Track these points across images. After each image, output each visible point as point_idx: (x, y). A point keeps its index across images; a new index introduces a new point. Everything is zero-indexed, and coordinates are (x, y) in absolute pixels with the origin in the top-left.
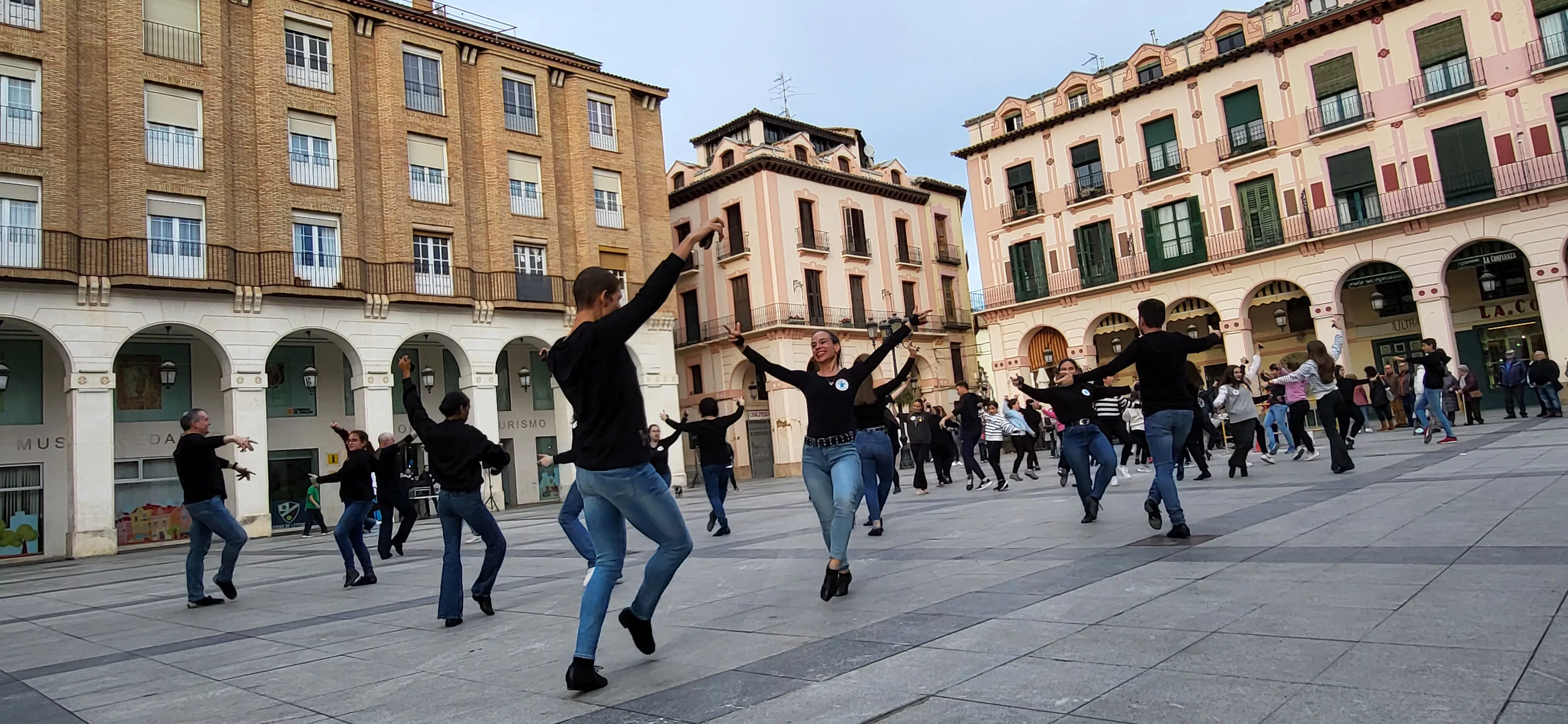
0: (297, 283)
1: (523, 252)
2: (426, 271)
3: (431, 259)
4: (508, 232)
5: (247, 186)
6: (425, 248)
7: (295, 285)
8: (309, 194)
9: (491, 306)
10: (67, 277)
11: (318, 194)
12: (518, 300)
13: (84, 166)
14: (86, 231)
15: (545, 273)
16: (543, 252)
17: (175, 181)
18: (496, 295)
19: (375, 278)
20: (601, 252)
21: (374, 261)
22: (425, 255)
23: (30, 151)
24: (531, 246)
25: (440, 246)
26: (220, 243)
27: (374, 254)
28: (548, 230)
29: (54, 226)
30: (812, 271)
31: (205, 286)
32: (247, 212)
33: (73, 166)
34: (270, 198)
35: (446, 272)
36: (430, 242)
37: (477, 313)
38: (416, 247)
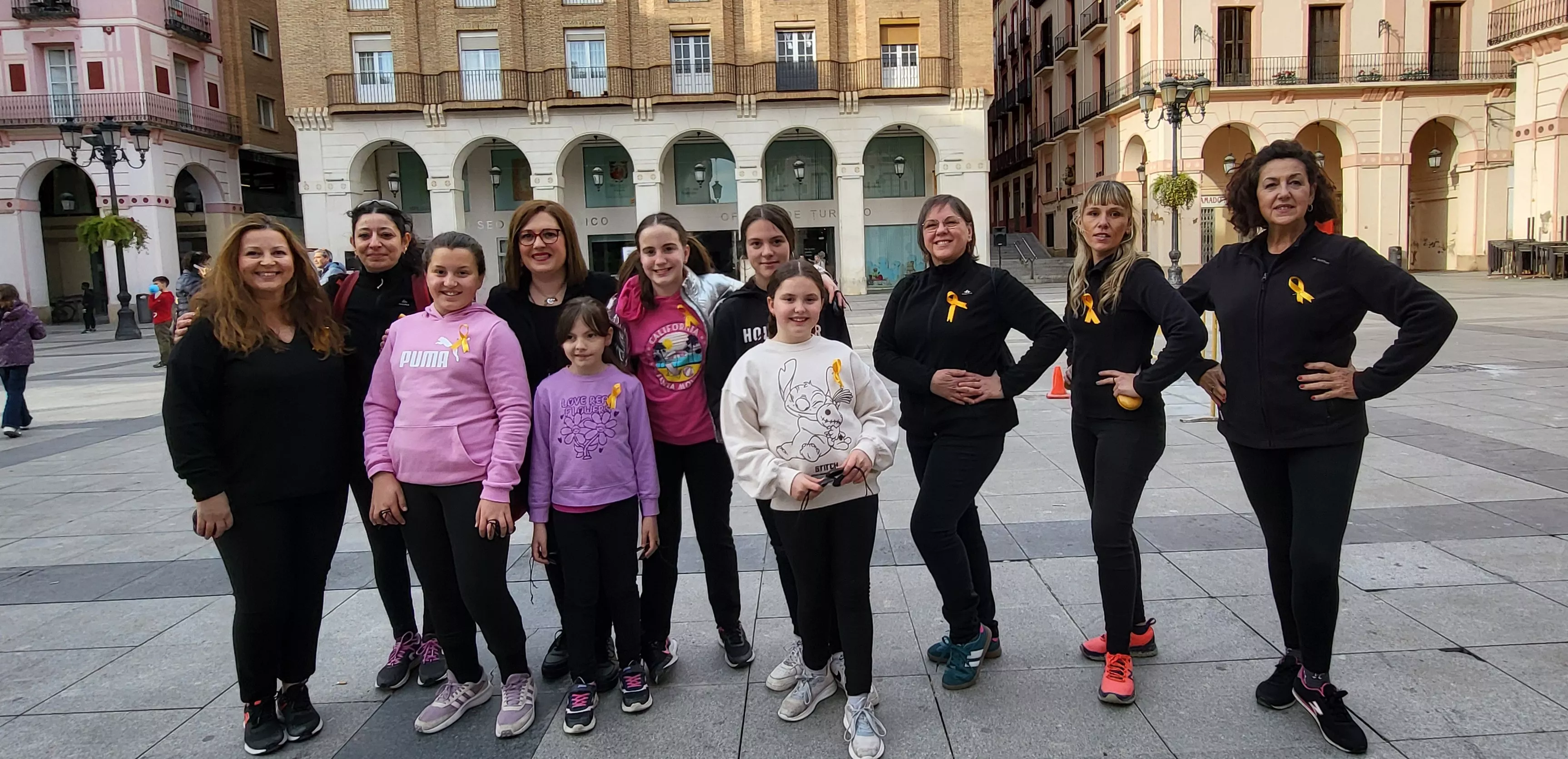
0: (570, 95)
1: (791, 38)
2: (688, 70)
3: (692, 59)
4: (769, 19)
5: (535, 13)
6: (687, 48)
7: (567, 98)
8: (576, 12)
9: (753, 99)
10: (416, 107)
11: (585, 11)
12: (778, 91)
13: (422, 17)
14: (427, 71)
15: (815, 59)
16: (814, 35)
17: (475, 20)
18: (759, 88)
19: (640, 84)
20: (881, 26)
21: (642, 67)
22: (687, 55)
23: (381, 13)
24: (800, 31)
25: (702, 43)
26: (510, 67)
27: (640, 60)
28: (817, 10)
29: (401, 69)
30: (1235, 8)
31: (500, 105)
32: (534, 38)
33: (412, 19)
34: (547, 21)
35: (707, 70)
36: (691, 41)
37: (739, 107)
38: (677, 48)
